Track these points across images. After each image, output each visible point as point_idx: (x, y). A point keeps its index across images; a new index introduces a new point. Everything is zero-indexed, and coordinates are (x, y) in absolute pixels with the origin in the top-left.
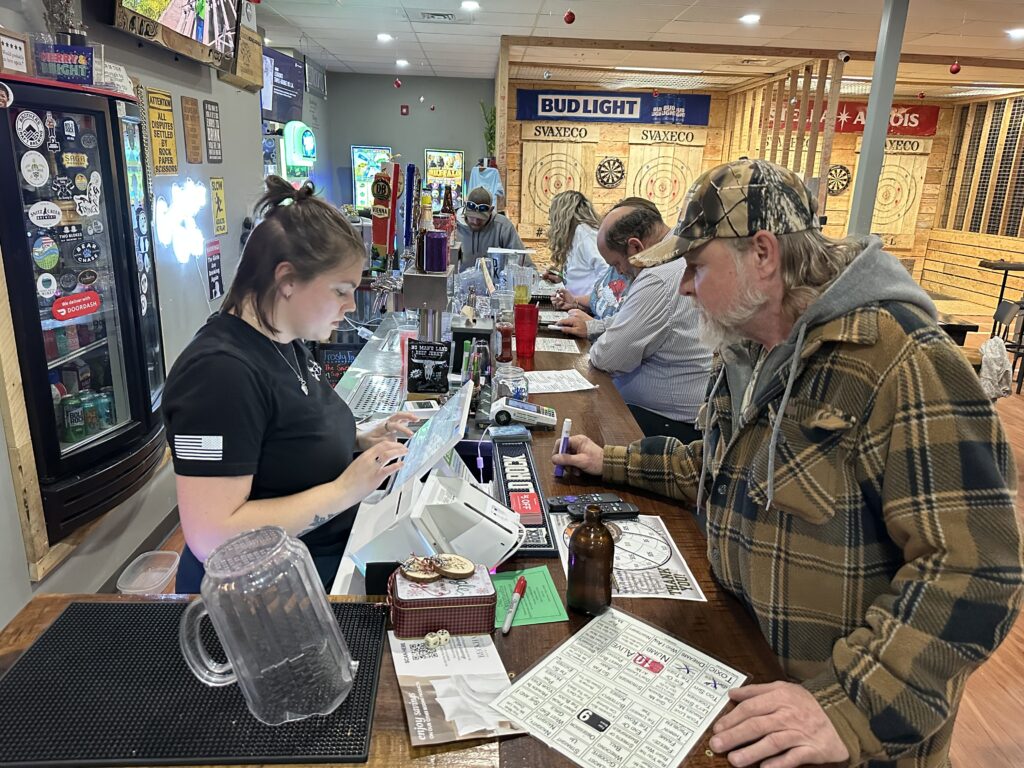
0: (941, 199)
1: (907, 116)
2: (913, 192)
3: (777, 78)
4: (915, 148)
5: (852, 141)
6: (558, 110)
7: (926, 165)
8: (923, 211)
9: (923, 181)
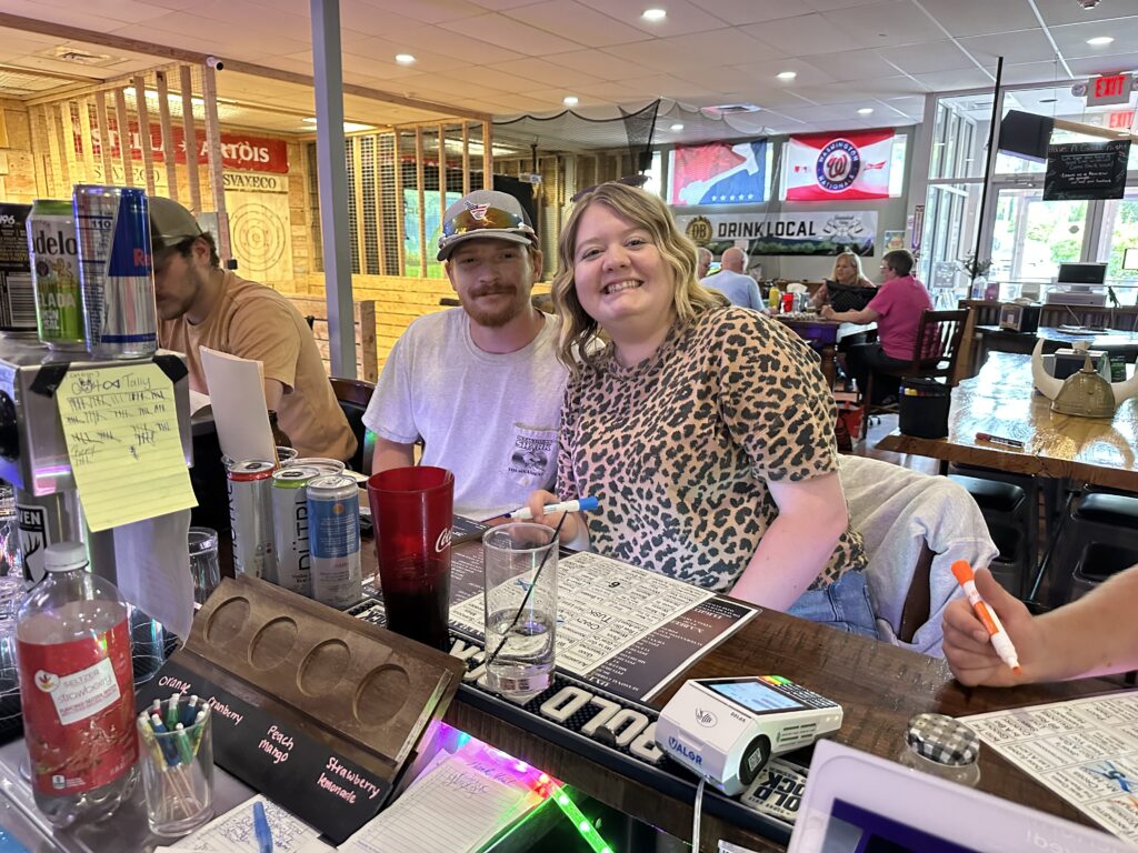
0: (310, 241)
1: (256, 149)
2: (281, 234)
3: (112, 85)
4: (272, 185)
7: (287, 205)
8: (296, 255)
9: (289, 221)
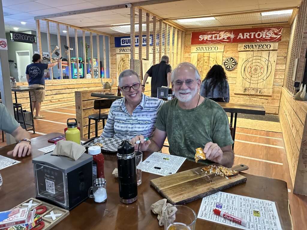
4: (269, 47)
5: (237, 46)
6: (127, 43)
7: (276, 55)
8: (277, 77)
9: (275, 63)
